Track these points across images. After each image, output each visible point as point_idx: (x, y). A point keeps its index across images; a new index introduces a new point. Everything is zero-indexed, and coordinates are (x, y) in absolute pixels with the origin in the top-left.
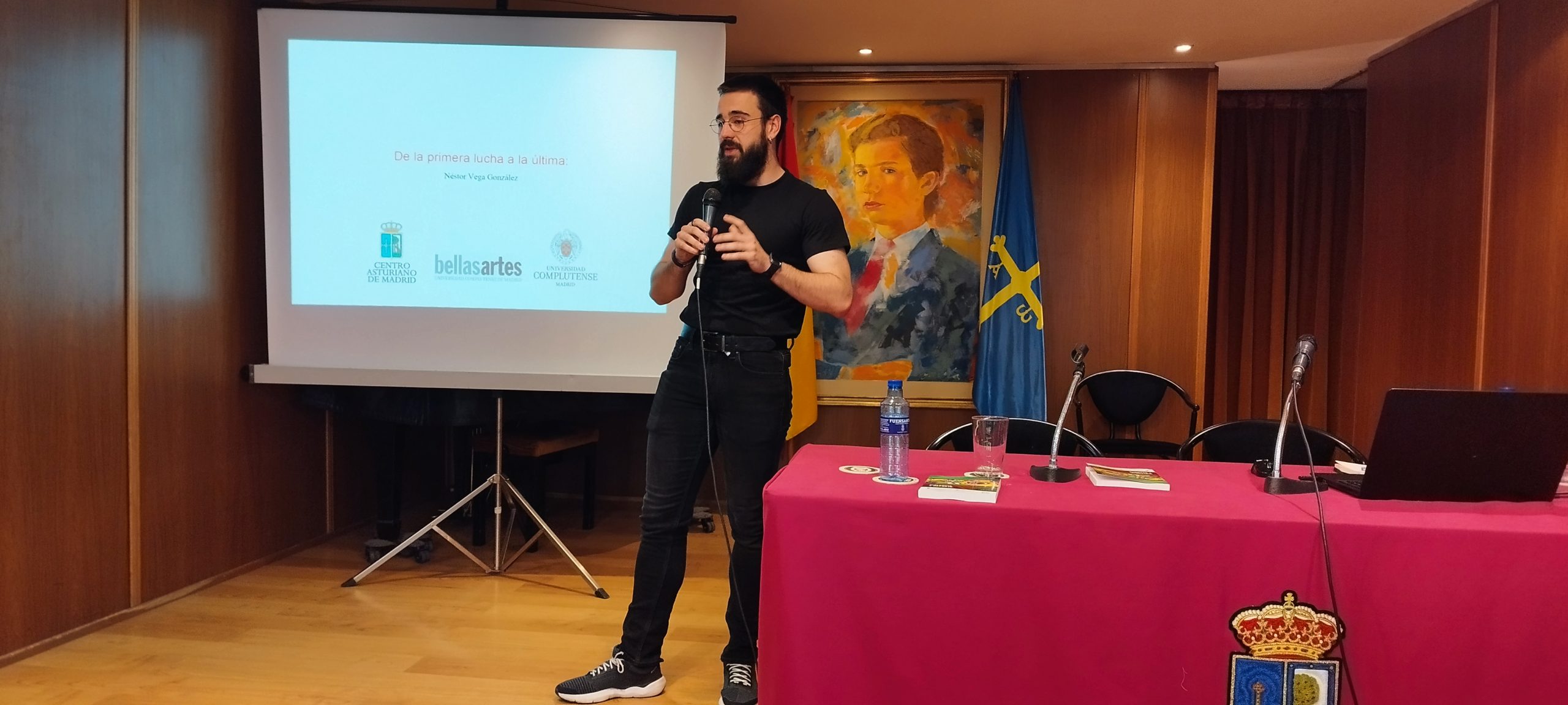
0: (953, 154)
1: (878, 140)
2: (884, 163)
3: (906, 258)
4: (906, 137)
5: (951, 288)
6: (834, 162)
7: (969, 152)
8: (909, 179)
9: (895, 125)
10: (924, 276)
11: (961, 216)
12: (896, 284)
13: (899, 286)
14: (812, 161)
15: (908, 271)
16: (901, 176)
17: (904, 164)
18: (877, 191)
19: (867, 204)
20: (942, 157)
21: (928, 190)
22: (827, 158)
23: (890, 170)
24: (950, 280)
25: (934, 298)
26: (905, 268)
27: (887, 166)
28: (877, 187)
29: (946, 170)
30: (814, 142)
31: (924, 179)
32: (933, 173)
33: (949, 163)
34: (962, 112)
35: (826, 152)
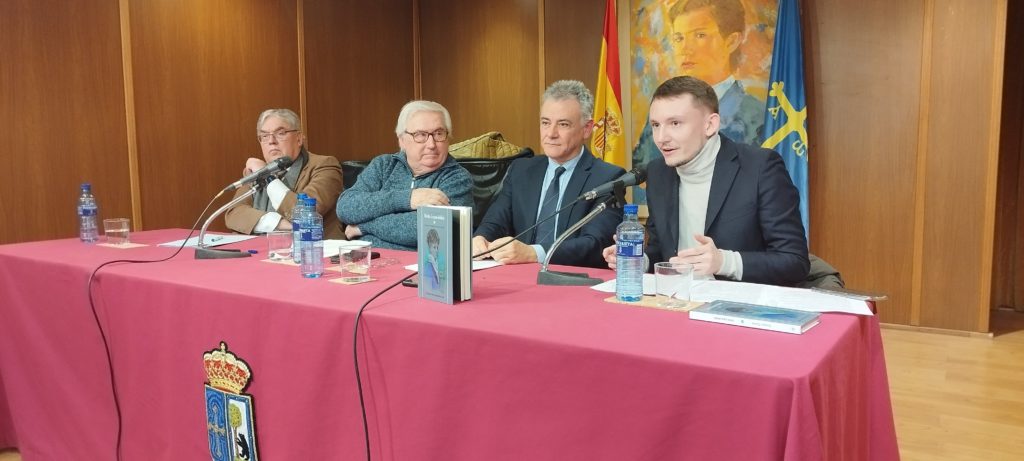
0: (753, 16)
1: (692, 12)
2: (695, 30)
4: (713, 7)
6: (658, 32)
10: (730, 120)
11: (760, 68)
17: (713, 29)
18: (691, 53)
19: (684, 64)
20: (743, 19)
21: (733, 48)
22: (653, 31)
23: (701, 35)
24: (753, 122)
27: (699, 32)
28: (691, 50)
31: (730, 39)
35: (653, 26)
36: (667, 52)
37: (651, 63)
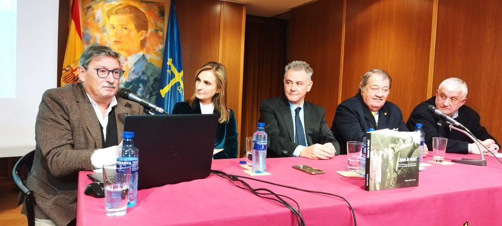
0: (152, 24)
1: (120, 15)
2: (122, 25)
3: (132, 65)
4: (132, 15)
5: (152, 79)
6: (100, 22)
7: (159, 24)
8: (134, 32)
9: (127, 9)
10: (140, 74)
11: (155, 50)
12: (129, 76)
13: (130, 77)
14: (89, 20)
15: (133, 71)
16: (130, 31)
17: (132, 26)
18: (119, 36)
19: (115, 41)
20: (148, 25)
21: (142, 38)
22: (96, 20)
23: (125, 28)
24: (152, 76)
25: (145, 83)
26: (132, 70)
27: (124, 26)
28: (120, 35)
29: (150, 30)
30: (90, 12)
31: (140, 33)
32: (144, 31)
33: (151, 28)
34: (156, 7)
35: (96, 17)
36: (105, 34)
37: (95, 38)
